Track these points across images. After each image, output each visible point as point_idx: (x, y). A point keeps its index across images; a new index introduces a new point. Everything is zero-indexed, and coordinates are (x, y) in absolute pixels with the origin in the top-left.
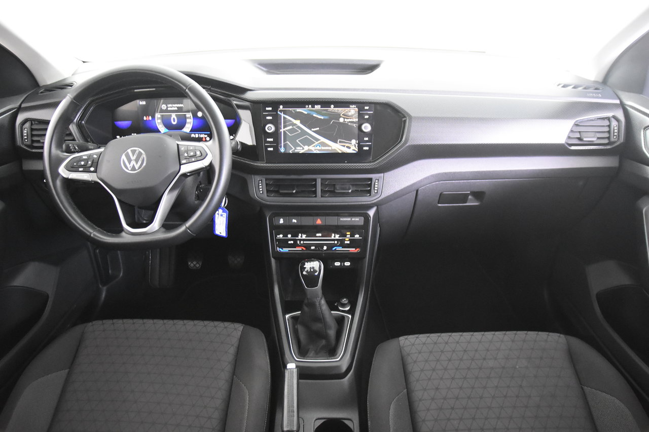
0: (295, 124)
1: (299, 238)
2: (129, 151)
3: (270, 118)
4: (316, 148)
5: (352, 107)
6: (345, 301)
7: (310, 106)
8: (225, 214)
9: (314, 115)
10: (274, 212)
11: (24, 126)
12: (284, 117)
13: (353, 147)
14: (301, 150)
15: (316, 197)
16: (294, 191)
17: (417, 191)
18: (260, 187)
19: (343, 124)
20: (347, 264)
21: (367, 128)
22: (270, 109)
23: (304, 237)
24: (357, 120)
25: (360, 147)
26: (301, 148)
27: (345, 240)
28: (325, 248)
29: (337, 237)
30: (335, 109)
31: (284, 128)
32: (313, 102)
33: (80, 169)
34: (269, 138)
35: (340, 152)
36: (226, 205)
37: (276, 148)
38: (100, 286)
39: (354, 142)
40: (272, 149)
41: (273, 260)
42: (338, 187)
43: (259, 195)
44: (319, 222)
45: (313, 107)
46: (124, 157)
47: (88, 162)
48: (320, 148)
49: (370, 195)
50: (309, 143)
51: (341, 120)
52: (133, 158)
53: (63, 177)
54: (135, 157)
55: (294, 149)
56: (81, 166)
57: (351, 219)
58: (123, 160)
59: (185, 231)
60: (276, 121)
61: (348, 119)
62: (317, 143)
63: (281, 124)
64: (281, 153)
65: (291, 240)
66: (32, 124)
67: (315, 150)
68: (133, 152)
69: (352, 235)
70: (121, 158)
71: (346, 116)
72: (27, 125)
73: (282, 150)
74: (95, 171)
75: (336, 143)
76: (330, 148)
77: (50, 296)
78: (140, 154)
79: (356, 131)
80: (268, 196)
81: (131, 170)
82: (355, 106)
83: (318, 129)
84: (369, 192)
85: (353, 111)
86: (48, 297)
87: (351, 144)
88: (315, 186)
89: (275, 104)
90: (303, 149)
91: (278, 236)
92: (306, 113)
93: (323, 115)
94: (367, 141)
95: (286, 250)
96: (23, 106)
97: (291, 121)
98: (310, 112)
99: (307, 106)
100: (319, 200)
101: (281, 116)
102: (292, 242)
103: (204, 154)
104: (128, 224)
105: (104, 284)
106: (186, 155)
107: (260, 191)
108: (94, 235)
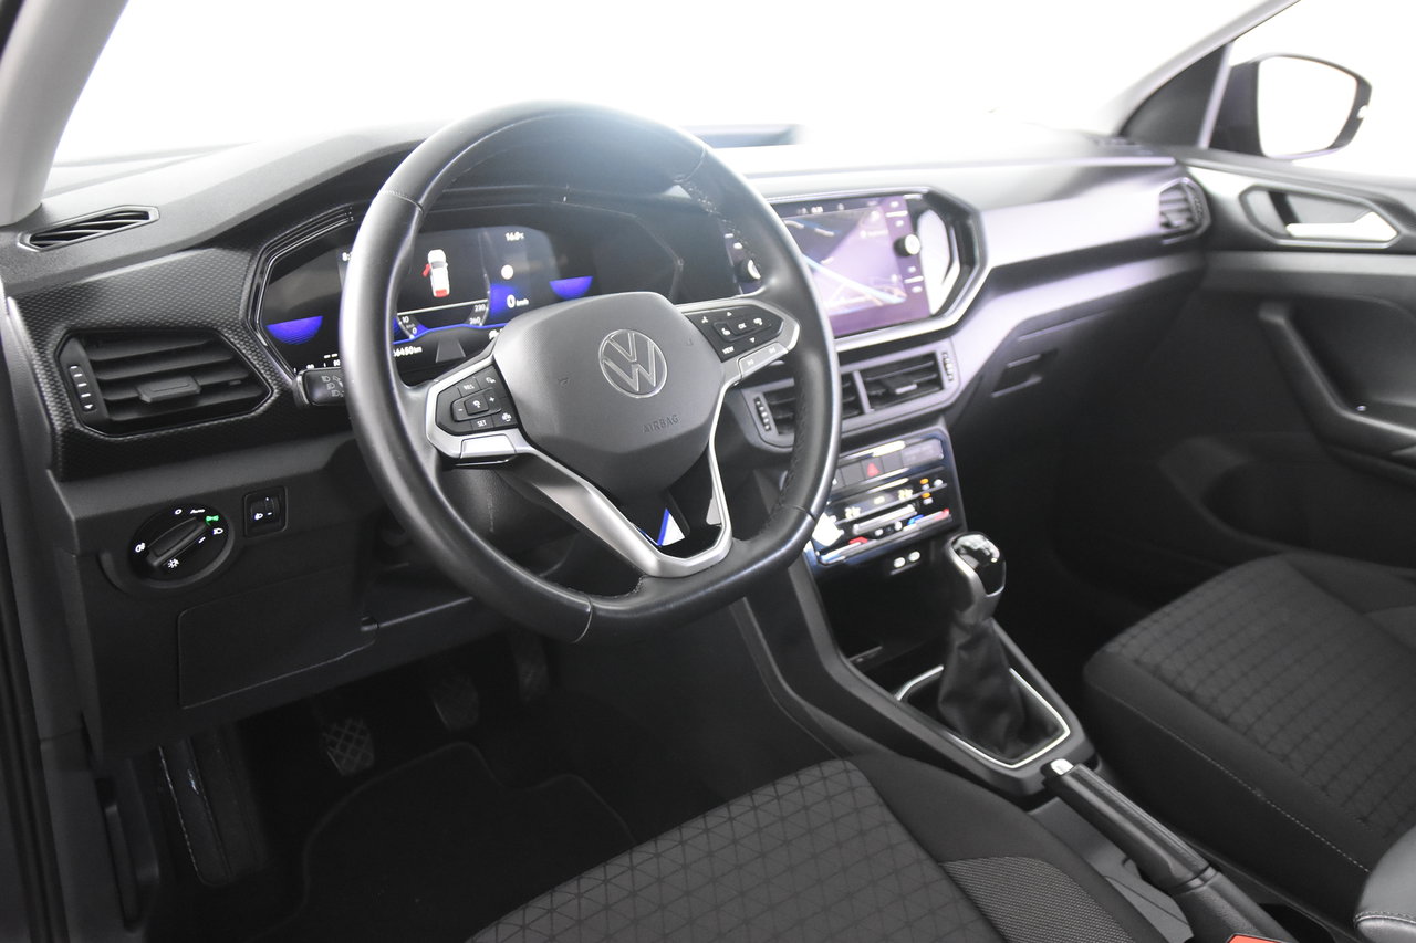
1: (850, 517)
2: (610, 341)
4: (841, 302)
5: (872, 206)
7: (805, 210)
9: (817, 229)
11: (65, 359)
13: (896, 291)
15: (862, 413)
18: (764, 414)
20: (915, 556)
21: (914, 244)
23: (857, 512)
24: (887, 232)
25: (907, 289)
27: (923, 498)
28: (898, 525)
29: (909, 494)
30: (849, 212)
32: (810, 204)
33: (481, 424)
35: (880, 304)
39: (895, 279)
42: (892, 383)
43: (765, 435)
44: (873, 471)
45: (809, 211)
47: (487, 398)
49: (940, 389)
51: (863, 235)
52: (631, 358)
56: (478, 415)
57: (921, 449)
58: (606, 366)
61: (873, 231)
67: (840, 307)
68: (622, 341)
69: (931, 483)
74: (516, 424)
80: (779, 434)
82: (876, 204)
84: (940, 381)
85: (875, 213)
87: (893, 283)
92: (802, 226)
94: (915, 274)
99: (799, 211)
100: (871, 418)
106: (726, 332)
107: (764, 424)
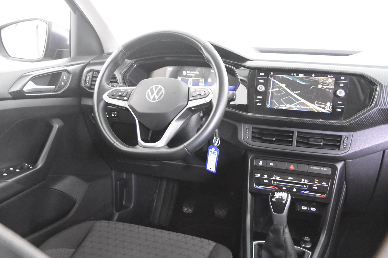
0: (282, 87)
1: (274, 178)
2: (153, 87)
3: (262, 81)
4: (296, 107)
5: (330, 76)
6: (307, 239)
7: (295, 74)
8: (217, 152)
9: (298, 81)
10: (255, 155)
11: (88, 74)
12: (273, 81)
13: (327, 109)
14: (283, 107)
15: (291, 146)
16: (274, 139)
17: (384, 151)
18: (247, 133)
19: (322, 90)
20: (313, 209)
21: (341, 93)
22: (263, 74)
23: (278, 178)
24: (333, 87)
25: (334, 109)
26: (284, 106)
27: (313, 186)
28: (295, 190)
29: (306, 182)
30: (315, 77)
31: (272, 89)
32: (297, 71)
33: (118, 97)
34: (259, 96)
35: (316, 111)
36: (218, 145)
37: (264, 104)
38: (114, 211)
39: (329, 104)
40: (260, 104)
41: (249, 195)
42: (311, 140)
43: (245, 139)
44: (292, 167)
45: (297, 75)
46: (149, 91)
47: (124, 93)
48: (300, 107)
49: (339, 150)
50: (291, 102)
51: (320, 86)
52: (155, 92)
53: (105, 101)
54: (157, 90)
55: (278, 106)
56: (119, 96)
57: (320, 169)
58: (148, 92)
59: (183, 149)
60: (266, 84)
61: (326, 86)
62: (297, 103)
63: (270, 86)
64: (268, 108)
65: (266, 179)
66: (93, 73)
67: (295, 108)
68: (156, 88)
69: (320, 182)
70: (147, 90)
71: (324, 84)
72: (90, 74)
73: (269, 106)
74: (127, 100)
75: (314, 104)
76: (308, 108)
77: (77, 202)
78: (161, 89)
79: (332, 96)
80: (252, 141)
81: (152, 100)
82: (333, 76)
83: (300, 92)
84: (339, 147)
85: (330, 80)
86: (75, 202)
87: (326, 105)
88: (292, 137)
89: (267, 71)
90: (286, 106)
91: (256, 175)
92: (291, 79)
93: (304, 81)
94: (340, 104)
95: (261, 187)
96: (91, 62)
97: (278, 84)
98: (294, 79)
99: (292, 74)
100: (294, 148)
101: (271, 80)
102: (267, 181)
103: (207, 94)
104: (142, 139)
105: (117, 211)
106: (194, 94)
107: (246, 136)
108: (116, 144)
